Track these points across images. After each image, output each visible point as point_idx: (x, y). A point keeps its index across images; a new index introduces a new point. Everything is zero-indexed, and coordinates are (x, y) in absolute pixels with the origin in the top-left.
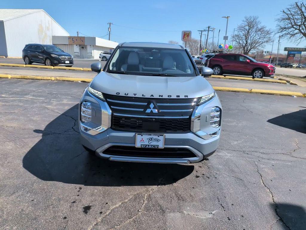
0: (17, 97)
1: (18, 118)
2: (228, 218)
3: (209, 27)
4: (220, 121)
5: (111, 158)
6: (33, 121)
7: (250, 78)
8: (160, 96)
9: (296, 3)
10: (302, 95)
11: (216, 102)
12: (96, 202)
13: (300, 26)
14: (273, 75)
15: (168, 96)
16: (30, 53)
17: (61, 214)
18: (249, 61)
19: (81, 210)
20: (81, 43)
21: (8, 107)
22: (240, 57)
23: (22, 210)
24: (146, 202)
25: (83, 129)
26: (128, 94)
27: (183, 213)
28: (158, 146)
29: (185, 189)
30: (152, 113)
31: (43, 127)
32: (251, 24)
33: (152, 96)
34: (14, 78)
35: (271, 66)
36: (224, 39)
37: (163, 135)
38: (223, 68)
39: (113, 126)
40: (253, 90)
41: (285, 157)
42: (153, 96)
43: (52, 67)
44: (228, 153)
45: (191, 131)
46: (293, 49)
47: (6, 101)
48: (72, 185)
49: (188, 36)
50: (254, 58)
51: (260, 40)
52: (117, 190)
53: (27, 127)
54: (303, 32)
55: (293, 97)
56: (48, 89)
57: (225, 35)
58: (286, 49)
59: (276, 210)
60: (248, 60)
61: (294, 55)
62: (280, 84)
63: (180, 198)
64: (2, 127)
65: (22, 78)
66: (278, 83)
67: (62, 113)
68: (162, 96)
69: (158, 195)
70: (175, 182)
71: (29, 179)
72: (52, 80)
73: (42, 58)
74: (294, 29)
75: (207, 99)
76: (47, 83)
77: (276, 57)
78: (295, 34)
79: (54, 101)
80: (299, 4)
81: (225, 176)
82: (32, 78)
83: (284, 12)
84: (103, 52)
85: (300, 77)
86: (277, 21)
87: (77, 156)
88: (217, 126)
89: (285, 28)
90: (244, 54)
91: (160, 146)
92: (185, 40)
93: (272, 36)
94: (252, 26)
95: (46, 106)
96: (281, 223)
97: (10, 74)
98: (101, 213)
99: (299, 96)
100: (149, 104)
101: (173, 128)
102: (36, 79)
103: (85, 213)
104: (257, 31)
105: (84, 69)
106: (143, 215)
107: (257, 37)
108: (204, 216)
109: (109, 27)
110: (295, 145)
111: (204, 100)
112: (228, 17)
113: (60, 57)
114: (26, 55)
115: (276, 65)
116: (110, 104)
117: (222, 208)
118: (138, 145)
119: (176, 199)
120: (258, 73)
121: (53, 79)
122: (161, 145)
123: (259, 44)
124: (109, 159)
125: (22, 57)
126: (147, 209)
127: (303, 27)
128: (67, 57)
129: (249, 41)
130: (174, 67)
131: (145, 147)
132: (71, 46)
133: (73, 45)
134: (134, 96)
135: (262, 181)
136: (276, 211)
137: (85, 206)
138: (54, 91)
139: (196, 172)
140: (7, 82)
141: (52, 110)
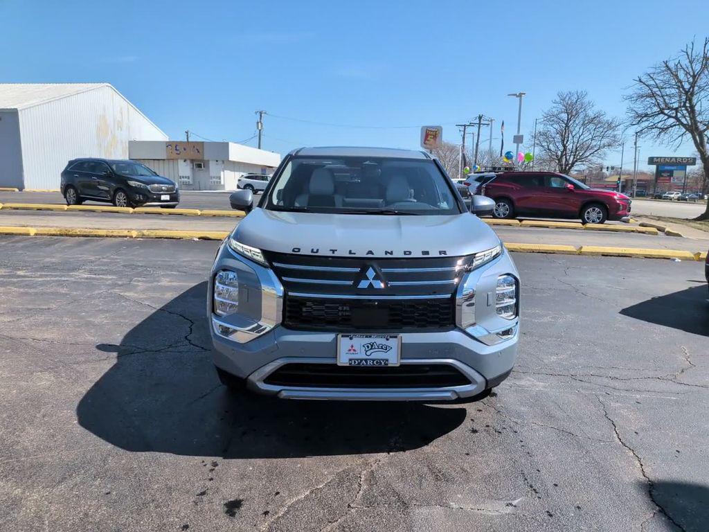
0: (52, 276)
1: (58, 319)
2: (548, 512)
3: (480, 118)
4: (517, 305)
5: (283, 392)
6: (95, 325)
7: (577, 223)
8: (386, 253)
9: (666, 63)
10: (693, 256)
11: (507, 265)
12: (253, 491)
13: (676, 109)
14: (626, 215)
15: (405, 253)
16: (79, 180)
17: (176, 520)
18: (572, 186)
19: (221, 509)
20: (195, 156)
21: (33, 298)
22: (553, 179)
23: (86, 515)
24: (365, 487)
25: (218, 332)
26: (318, 250)
27: (448, 506)
28: (387, 360)
29: (450, 458)
30: (371, 290)
31: (117, 338)
32: (572, 109)
33: (370, 252)
34: (41, 235)
35: (621, 197)
36: (514, 142)
37: (396, 337)
38: (517, 204)
39: (287, 319)
40: (585, 249)
41: (662, 386)
42: (373, 254)
43: (131, 210)
44: (539, 380)
45: (456, 327)
46: (666, 159)
47: (27, 285)
48: (196, 457)
49: (435, 137)
50: (584, 181)
51: (594, 143)
52: (299, 466)
53: (80, 339)
54: (685, 122)
55: (674, 260)
56: (124, 257)
57: (516, 134)
58: (651, 161)
59: (650, 491)
60: (569, 185)
61: (671, 172)
62: (642, 234)
63: (439, 476)
64: (23, 341)
65: (61, 235)
66: (639, 232)
67: (159, 306)
68: (391, 253)
69: (391, 473)
70: (427, 444)
71: (95, 449)
72: (131, 237)
73: (108, 189)
74: (666, 117)
75: (486, 259)
76: (121, 244)
77: (632, 178)
78: (668, 128)
79: (139, 281)
80: (671, 65)
81: (536, 427)
82: (85, 234)
83: (640, 81)
84: (245, 174)
85: (687, 219)
86: (627, 101)
87: (202, 397)
88: (512, 315)
89: (646, 115)
90: (560, 172)
91: (390, 362)
92: (428, 146)
93: (618, 132)
94: (574, 113)
95: (122, 294)
96: (663, 519)
97: (32, 226)
98: (266, 513)
99: (685, 259)
100: (364, 269)
101: (418, 321)
102: (96, 236)
103: (230, 515)
104: (586, 122)
105: (206, 212)
106: (361, 513)
107: (587, 136)
108: (495, 510)
109: (259, 120)
110: (684, 359)
111: (480, 261)
112: (520, 95)
113: (149, 187)
114: (70, 183)
115: (632, 195)
116: (280, 273)
117: (533, 492)
118: (343, 360)
119: (430, 478)
120: (593, 213)
121: (134, 234)
122: (394, 359)
123: (592, 151)
124: (279, 395)
125: (59, 190)
126: (370, 502)
127: (685, 112)
128: (164, 187)
129: (570, 146)
130: (410, 198)
131: (359, 363)
132: (171, 162)
133: (177, 159)
134: (330, 254)
135: (615, 435)
136: (651, 496)
137: (230, 500)
138: (140, 261)
139: (471, 422)
140: (27, 243)
141: (137, 302)
